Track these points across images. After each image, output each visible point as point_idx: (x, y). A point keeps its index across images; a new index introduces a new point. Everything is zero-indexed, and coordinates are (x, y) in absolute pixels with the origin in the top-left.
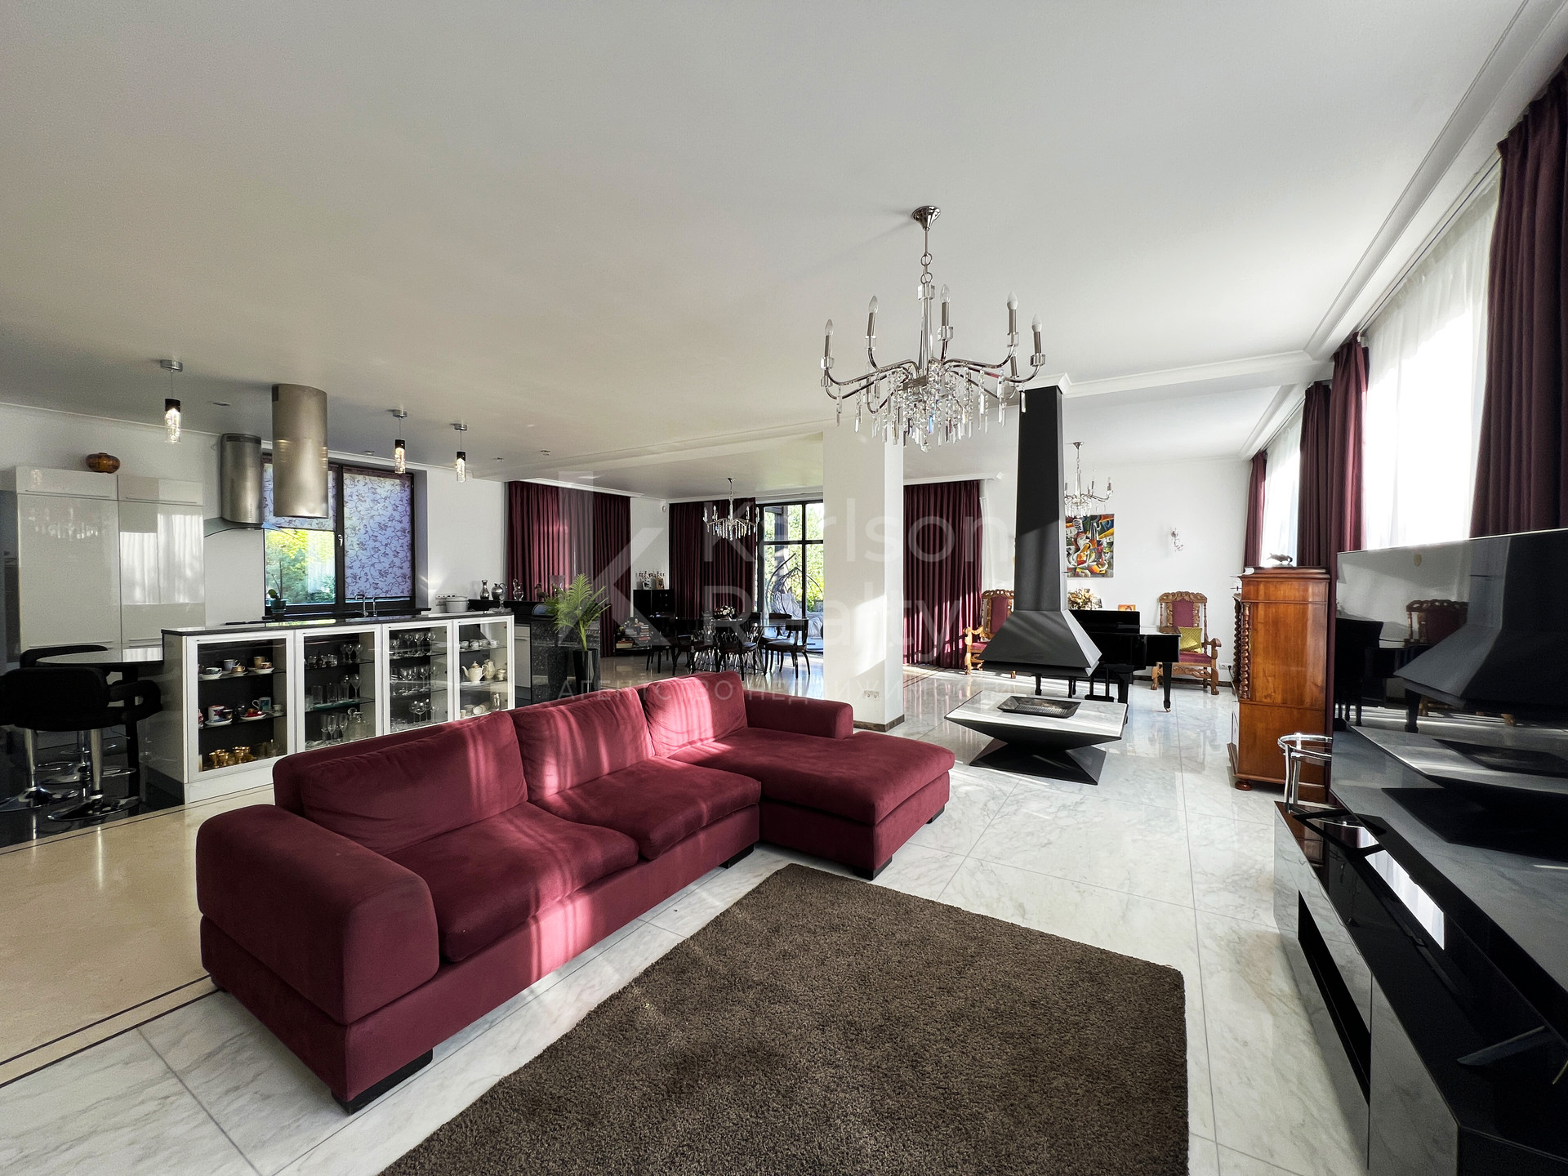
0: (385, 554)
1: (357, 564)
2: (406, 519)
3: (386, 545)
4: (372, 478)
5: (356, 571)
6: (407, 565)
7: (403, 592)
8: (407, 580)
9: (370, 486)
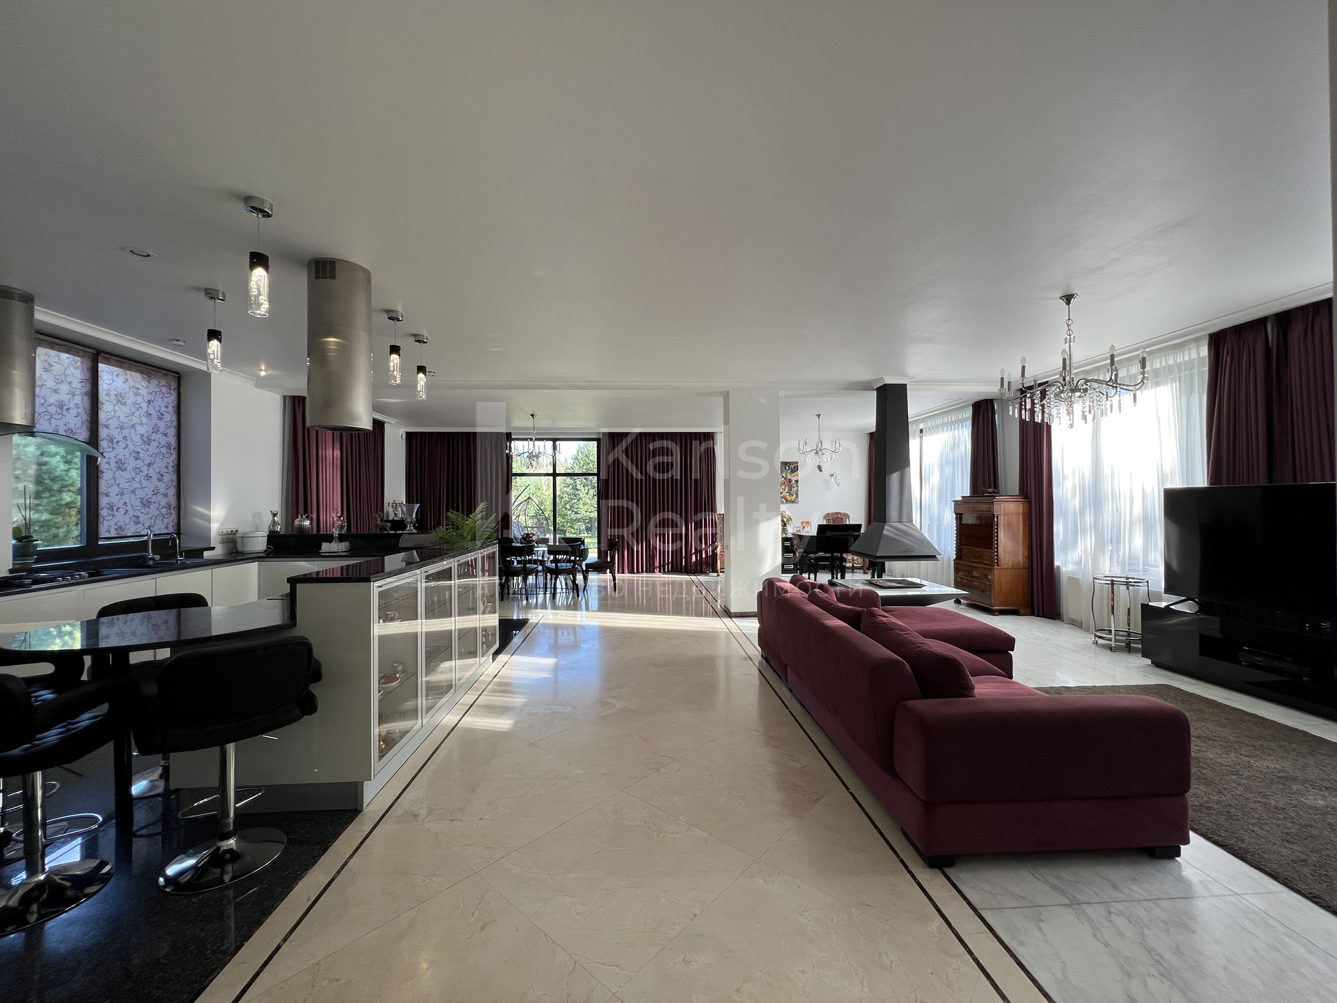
0: (148, 477)
1: (114, 491)
2: (172, 432)
3: (149, 465)
4: (134, 373)
5: (114, 499)
6: (172, 491)
7: (167, 528)
8: (172, 511)
9: (132, 384)
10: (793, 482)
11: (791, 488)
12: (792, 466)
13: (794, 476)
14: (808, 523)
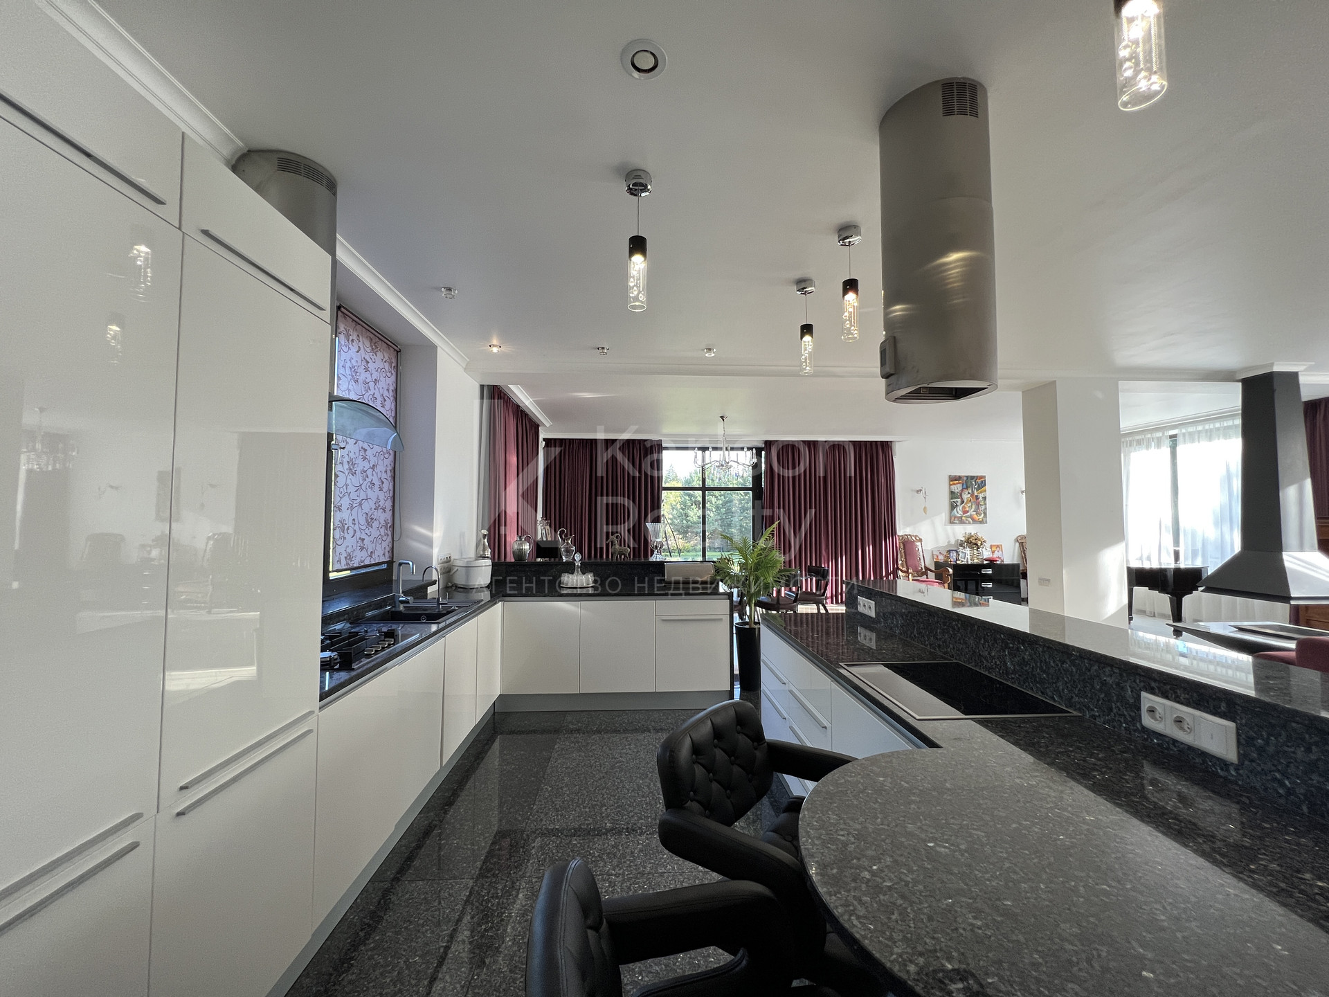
0: (372, 485)
3: (373, 467)
5: (345, 514)
7: (384, 555)
8: (388, 532)
10: (981, 499)
11: (978, 505)
12: (979, 481)
13: (981, 492)
14: (998, 546)
